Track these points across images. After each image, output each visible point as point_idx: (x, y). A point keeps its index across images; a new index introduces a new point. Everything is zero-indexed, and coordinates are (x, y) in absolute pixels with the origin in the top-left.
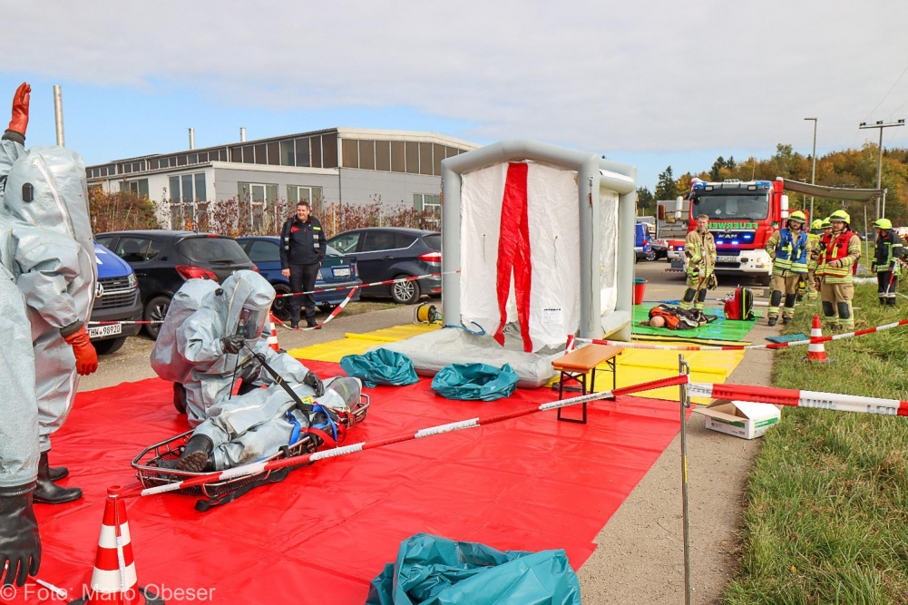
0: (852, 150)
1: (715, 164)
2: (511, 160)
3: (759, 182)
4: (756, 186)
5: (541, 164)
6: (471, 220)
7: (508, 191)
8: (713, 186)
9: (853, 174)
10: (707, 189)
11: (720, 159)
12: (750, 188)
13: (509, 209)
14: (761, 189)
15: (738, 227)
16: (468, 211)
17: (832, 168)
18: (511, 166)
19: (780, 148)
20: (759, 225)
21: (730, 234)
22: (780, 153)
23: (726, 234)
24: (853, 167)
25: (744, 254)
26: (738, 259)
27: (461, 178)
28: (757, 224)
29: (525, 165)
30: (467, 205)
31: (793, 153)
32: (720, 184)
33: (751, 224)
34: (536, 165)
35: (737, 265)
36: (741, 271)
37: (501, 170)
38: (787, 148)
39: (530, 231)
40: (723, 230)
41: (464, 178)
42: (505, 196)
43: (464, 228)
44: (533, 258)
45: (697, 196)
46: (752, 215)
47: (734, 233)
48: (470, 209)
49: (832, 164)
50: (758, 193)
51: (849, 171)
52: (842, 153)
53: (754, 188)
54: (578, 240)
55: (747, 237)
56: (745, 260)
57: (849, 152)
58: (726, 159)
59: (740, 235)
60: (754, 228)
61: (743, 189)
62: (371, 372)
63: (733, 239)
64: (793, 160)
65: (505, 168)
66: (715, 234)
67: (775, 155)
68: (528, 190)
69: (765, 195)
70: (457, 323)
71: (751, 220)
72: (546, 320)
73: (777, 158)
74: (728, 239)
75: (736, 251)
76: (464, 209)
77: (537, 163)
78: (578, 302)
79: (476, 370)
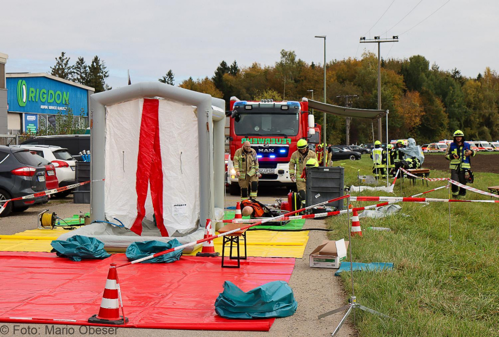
0: (352, 59)
1: (219, 69)
2: (145, 96)
3: (290, 102)
4: (288, 106)
5: (168, 100)
6: (113, 140)
7: (145, 119)
8: (251, 106)
9: (355, 85)
10: (247, 107)
11: (223, 64)
12: (283, 108)
13: (146, 132)
14: (292, 109)
15: (273, 143)
16: (110, 134)
17: (335, 78)
18: (146, 101)
19: (284, 54)
20: (292, 141)
21: (268, 149)
22: (284, 59)
23: (264, 149)
24: (354, 77)
25: (280, 166)
26: (276, 171)
27: (105, 109)
28: (290, 140)
29: (157, 101)
30: (110, 128)
31: (297, 60)
32: (258, 103)
33: (285, 139)
34: (165, 101)
35: (275, 176)
36: (278, 182)
37: (138, 103)
38: (290, 54)
39: (161, 148)
40: (262, 145)
41: (108, 109)
42: (142, 123)
43: (107, 147)
44: (164, 168)
45: (239, 114)
46: (284, 132)
47: (271, 148)
48: (112, 132)
49: (334, 72)
50: (290, 112)
51: (351, 81)
52: (343, 62)
53: (286, 108)
54: (197, 154)
55: (283, 151)
56: (281, 172)
57: (349, 60)
58: (229, 64)
59: (277, 149)
60: (287, 144)
61: (277, 109)
62: (79, 249)
63: (271, 153)
64: (297, 67)
65: (141, 103)
66: (256, 148)
67: (279, 61)
68: (159, 118)
69: (296, 114)
70: (103, 220)
71: (286, 136)
72: (176, 213)
73: (281, 64)
74: (266, 153)
75: (273, 165)
76: (108, 132)
77: (166, 99)
78: (198, 199)
79: (153, 245)
